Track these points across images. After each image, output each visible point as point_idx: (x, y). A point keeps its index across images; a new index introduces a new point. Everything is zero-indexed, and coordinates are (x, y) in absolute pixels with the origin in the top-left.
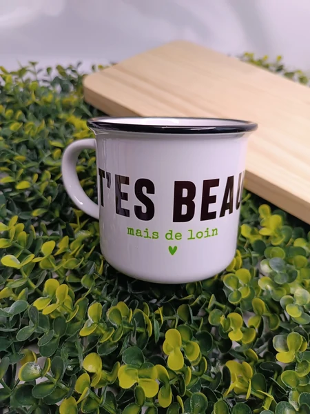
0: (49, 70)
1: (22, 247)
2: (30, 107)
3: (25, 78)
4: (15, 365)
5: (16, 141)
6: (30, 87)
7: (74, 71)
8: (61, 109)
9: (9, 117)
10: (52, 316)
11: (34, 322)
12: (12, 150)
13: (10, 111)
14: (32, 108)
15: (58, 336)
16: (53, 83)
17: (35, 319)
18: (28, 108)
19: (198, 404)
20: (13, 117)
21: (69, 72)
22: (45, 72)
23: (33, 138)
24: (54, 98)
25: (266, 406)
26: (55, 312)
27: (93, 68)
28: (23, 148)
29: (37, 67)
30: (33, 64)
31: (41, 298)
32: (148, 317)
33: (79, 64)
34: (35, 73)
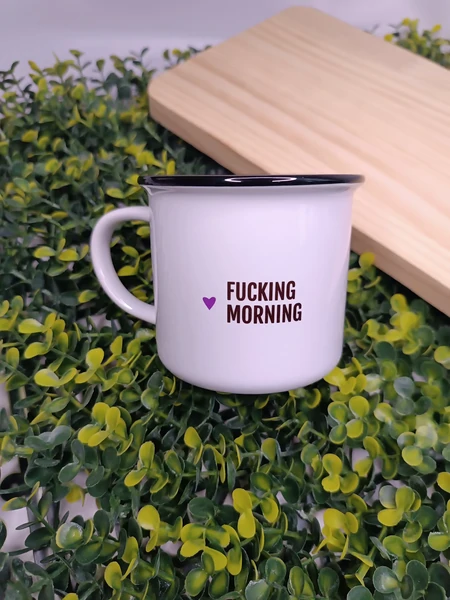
0: (100, 64)
1: (63, 354)
2: (73, 129)
3: (66, 77)
4: (58, 503)
5: (55, 186)
6: (73, 93)
7: (136, 63)
8: (117, 128)
9: (44, 147)
10: (102, 448)
11: (79, 458)
12: (49, 199)
13: (45, 139)
14: (75, 131)
15: (109, 470)
16: (106, 85)
17: (80, 455)
18: (70, 129)
19: (275, 572)
20: (49, 148)
21: (129, 65)
22: (93, 66)
23: (77, 180)
24: (108, 111)
25: (361, 576)
26: (106, 441)
27: (166, 55)
28: (64, 199)
29: (83, 60)
30: (77, 55)
31: (88, 426)
32: (221, 456)
33: (145, 51)
34: (80, 69)
